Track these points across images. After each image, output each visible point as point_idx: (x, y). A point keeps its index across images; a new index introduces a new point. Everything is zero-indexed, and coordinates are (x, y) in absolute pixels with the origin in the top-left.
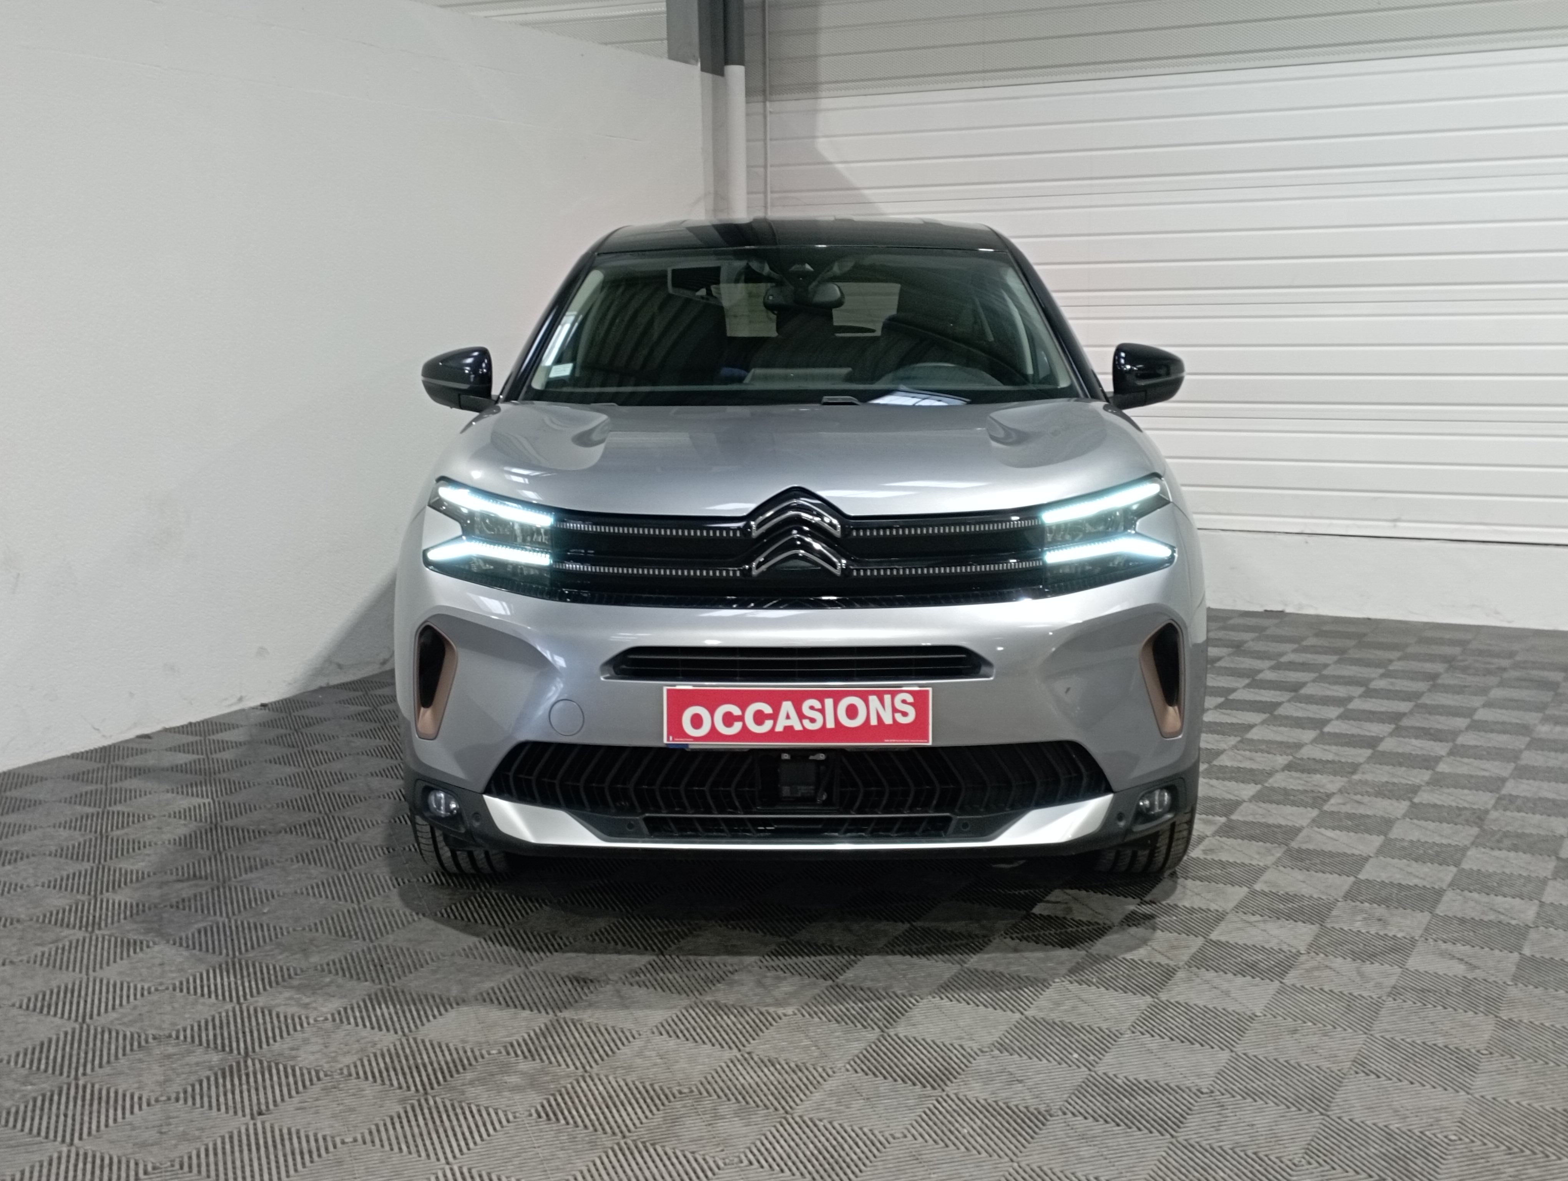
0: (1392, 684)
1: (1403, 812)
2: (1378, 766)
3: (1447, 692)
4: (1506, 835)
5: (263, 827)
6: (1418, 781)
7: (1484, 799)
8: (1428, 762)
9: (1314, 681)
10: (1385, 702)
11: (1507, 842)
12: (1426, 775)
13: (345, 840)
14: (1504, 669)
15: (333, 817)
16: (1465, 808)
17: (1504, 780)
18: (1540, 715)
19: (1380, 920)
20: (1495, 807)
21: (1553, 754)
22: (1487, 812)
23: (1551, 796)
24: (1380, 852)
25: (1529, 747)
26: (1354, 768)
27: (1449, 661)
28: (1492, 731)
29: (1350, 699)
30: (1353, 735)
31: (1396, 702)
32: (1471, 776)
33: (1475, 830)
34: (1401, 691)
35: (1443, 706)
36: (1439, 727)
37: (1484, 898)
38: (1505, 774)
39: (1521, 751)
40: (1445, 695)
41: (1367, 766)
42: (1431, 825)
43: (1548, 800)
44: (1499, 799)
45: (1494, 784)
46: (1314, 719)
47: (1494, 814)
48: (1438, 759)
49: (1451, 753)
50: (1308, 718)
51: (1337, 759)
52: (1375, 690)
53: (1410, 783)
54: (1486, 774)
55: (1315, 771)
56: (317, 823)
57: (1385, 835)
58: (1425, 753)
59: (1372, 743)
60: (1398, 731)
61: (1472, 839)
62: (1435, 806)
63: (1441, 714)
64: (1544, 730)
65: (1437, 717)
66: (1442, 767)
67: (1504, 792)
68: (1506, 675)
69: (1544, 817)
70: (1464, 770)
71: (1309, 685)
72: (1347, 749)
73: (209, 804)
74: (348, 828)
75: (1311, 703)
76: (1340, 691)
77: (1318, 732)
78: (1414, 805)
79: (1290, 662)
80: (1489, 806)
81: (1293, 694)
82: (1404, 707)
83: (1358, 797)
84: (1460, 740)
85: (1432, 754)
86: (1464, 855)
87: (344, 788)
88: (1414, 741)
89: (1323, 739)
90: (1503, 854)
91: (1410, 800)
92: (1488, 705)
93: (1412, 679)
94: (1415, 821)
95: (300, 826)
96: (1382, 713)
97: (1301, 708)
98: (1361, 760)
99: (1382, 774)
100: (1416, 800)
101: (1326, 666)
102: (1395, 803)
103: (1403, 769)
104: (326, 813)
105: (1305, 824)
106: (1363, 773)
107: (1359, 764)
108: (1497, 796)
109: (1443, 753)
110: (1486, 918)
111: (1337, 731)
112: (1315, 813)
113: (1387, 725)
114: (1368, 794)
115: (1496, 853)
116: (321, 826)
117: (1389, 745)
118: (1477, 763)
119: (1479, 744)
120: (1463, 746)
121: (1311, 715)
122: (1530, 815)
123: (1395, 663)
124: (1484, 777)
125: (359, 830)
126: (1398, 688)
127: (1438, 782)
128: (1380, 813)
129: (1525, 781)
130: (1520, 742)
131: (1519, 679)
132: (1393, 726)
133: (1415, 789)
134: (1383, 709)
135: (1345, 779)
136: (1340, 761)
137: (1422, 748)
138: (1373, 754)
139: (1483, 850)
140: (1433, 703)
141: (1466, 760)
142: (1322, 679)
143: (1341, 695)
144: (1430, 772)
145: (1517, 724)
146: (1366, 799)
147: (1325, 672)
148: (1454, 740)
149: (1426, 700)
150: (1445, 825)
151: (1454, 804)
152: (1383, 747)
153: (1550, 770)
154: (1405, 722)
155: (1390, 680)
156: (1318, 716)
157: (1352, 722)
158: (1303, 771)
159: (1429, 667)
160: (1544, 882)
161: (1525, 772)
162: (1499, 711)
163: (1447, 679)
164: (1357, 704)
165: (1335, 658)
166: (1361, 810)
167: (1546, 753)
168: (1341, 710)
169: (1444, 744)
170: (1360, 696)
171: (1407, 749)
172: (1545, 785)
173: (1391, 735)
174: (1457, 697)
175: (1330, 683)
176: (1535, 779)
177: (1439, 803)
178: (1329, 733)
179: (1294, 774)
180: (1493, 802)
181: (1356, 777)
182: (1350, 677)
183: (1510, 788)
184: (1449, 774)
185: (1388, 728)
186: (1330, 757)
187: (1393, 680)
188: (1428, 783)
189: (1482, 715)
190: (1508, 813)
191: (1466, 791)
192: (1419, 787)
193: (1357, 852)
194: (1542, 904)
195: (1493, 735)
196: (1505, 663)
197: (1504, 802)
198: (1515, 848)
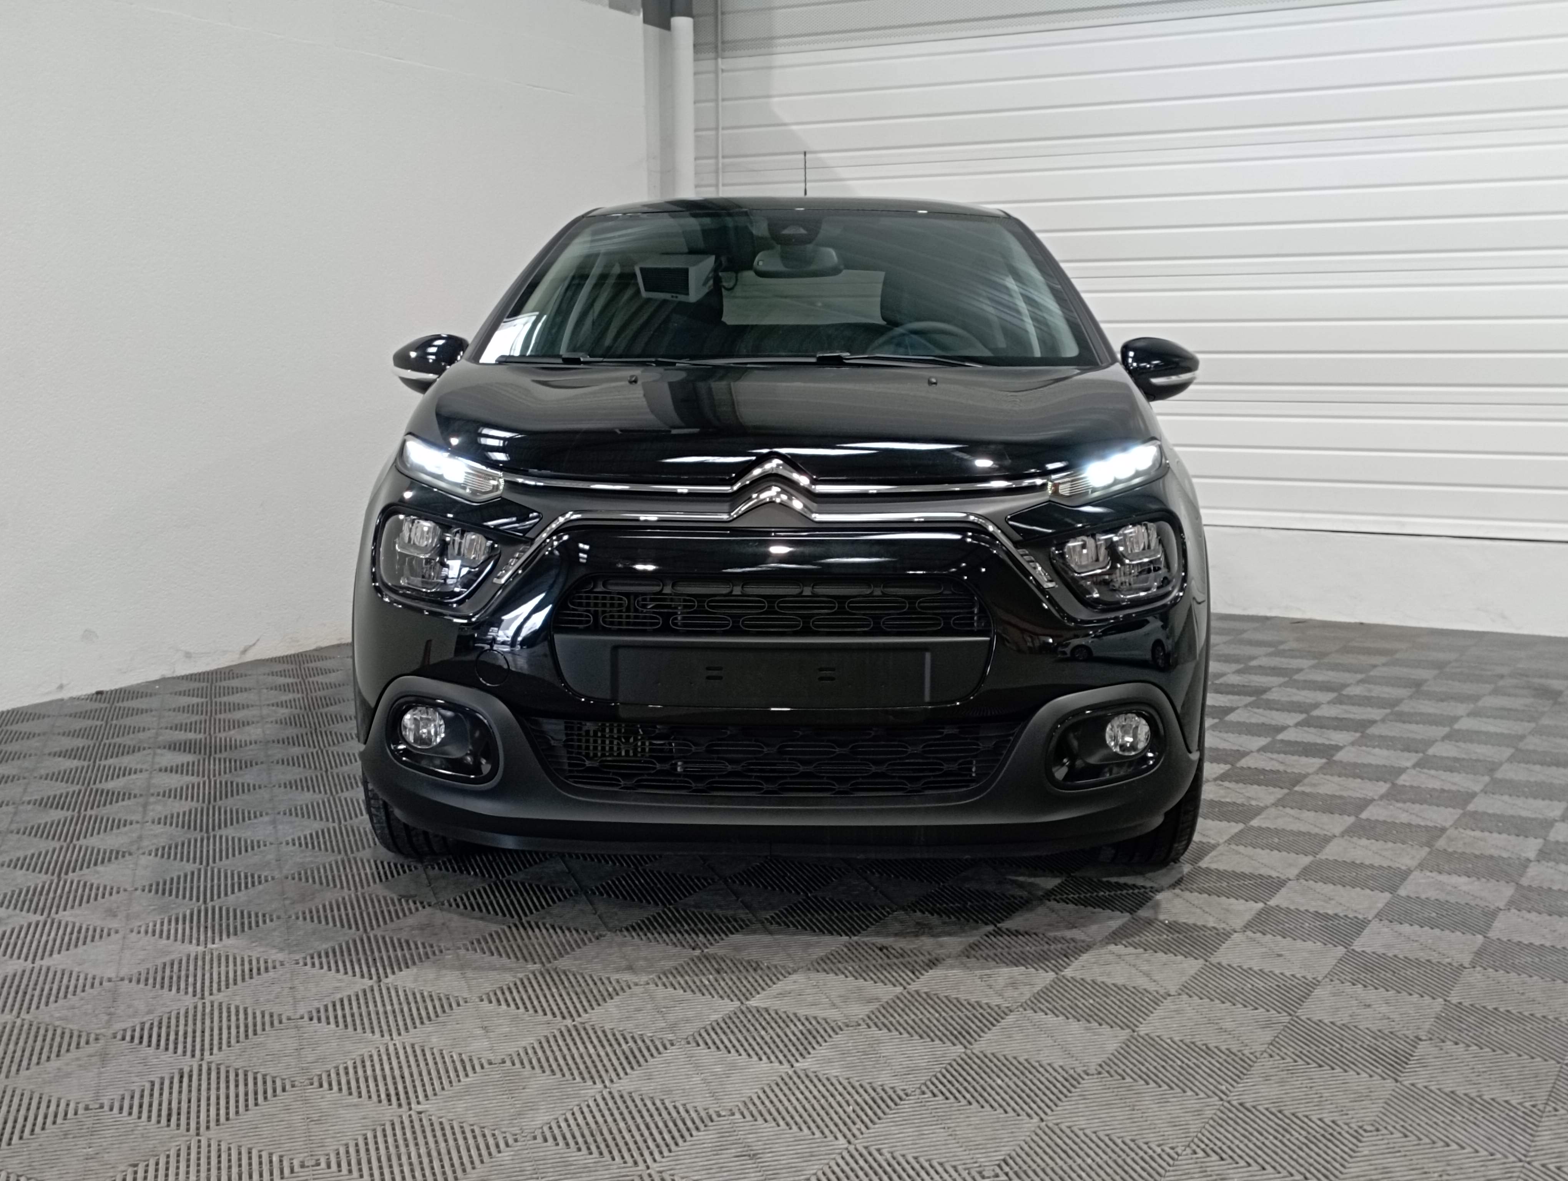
0: (1370, 691)
1: (1343, 828)
2: (1329, 777)
3: (1430, 700)
4: (1461, 856)
6: (1370, 794)
7: (1444, 816)
8: (1388, 774)
9: (1281, 686)
10: (1356, 709)
11: (1460, 866)
12: (1383, 787)
14: (1502, 677)
16: (1418, 826)
17: (1473, 795)
18: (1532, 725)
20: (1455, 825)
21: (1538, 768)
22: (1443, 830)
23: (1524, 814)
24: (1303, 874)
25: (1511, 759)
26: (1300, 779)
27: (1440, 667)
28: (1472, 741)
29: (1316, 706)
30: (1309, 744)
31: (1369, 709)
32: (1435, 790)
33: (1425, 851)
34: (1378, 698)
35: (1421, 714)
36: (1412, 736)
37: (1416, 931)
38: (1477, 788)
39: (1501, 763)
40: (1426, 702)
46: (1270, 725)
48: (1401, 771)
54: (1454, 788)
59: (1327, 751)
67: (1471, 807)
68: (1501, 683)
72: (1297, 758)
75: (1271, 709)
76: (1308, 697)
77: (1269, 739)
78: (1359, 821)
80: (1449, 824)
81: (1253, 699)
82: (1375, 713)
83: (1294, 812)
84: (1432, 750)
85: (1395, 765)
92: (1472, 714)
93: (1393, 685)
98: (1310, 771)
105: (1221, 841)
107: (1306, 776)
126: (1373, 694)
127: (1396, 794)
136: (1285, 772)
147: (1296, 677)
148: (1423, 752)
149: (1405, 707)
154: (1373, 730)
156: (1273, 723)
173: (1353, 744)
175: (1298, 689)
178: (1282, 741)
182: (1323, 682)
183: (1479, 804)
187: (1372, 686)
188: (1382, 797)
189: (1465, 724)
192: (1372, 800)
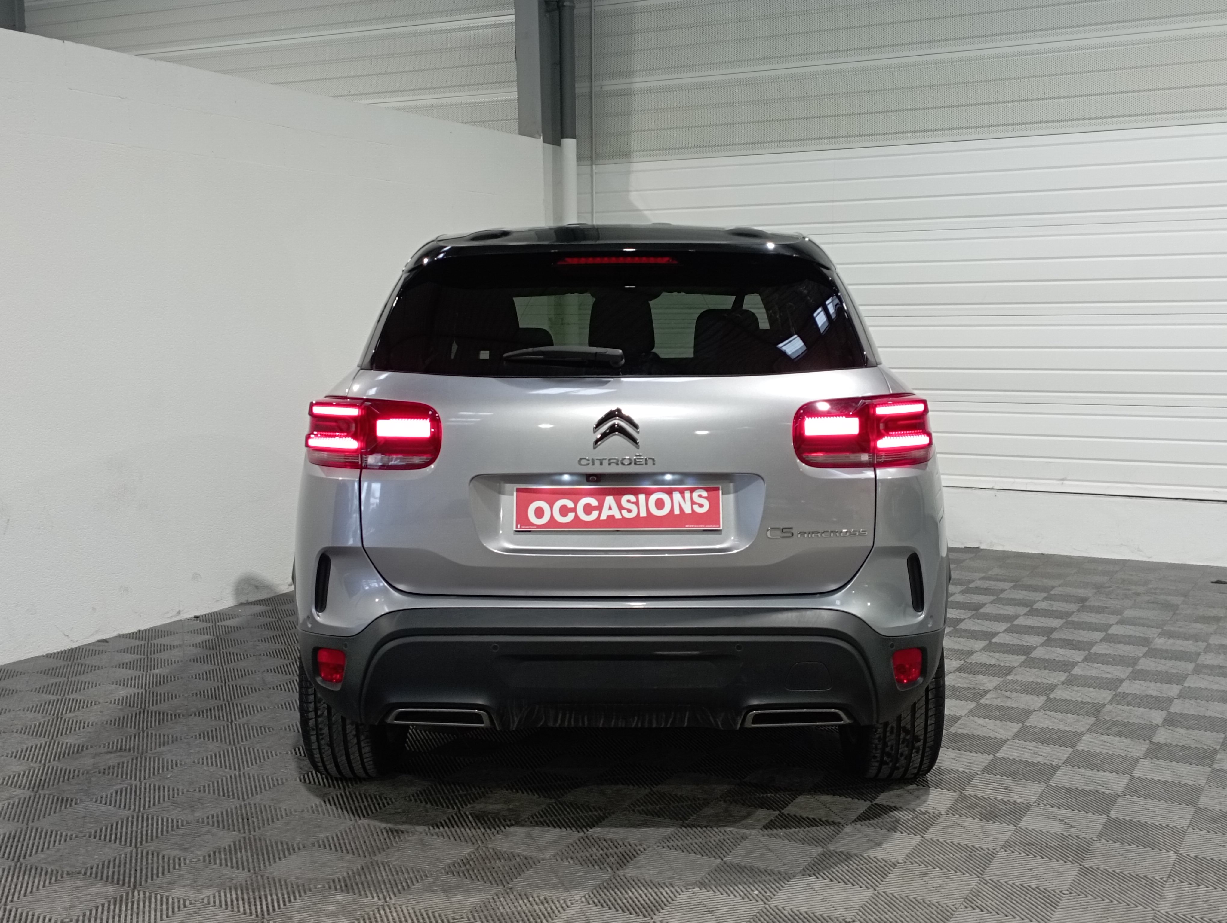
1: (1040, 705)
2: (1028, 669)
3: (1091, 612)
4: (1115, 723)
5: (179, 711)
7: (1103, 696)
9: (991, 602)
10: (1043, 619)
11: (1115, 729)
13: (239, 721)
15: (233, 704)
16: (1088, 703)
18: (1159, 630)
19: (1006, 789)
20: (1110, 702)
23: (1155, 694)
24: (1016, 736)
26: (1010, 670)
27: (1099, 588)
28: (1120, 643)
30: (1013, 645)
31: (1052, 620)
32: (1098, 678)
33: (1092, 720)
34: (1057, 611)
35: (1086, 623)
36: (1080, 639)
37: (1088, 773)
38: (1123, 676)
39: (1139, 659)
40: (1089, 614)
41: (1019, 669)
42: (1059, 716)
43: (1152, 696)
44: (1115, 695)
45: (1113, 684)
46: (986, 632)
47: (1108, 708)
48: (1075, 664)
49: (1085, 659)
50: (982, 631)
51: (997, 663)
52: (1037, 610)
53: (1049, 682)
54: (1109, 676)
55: (979, 673)
56: (220, 708)
57: (1023, 722)
58: (1066, 659)
60: (1049, 643)
61: (1088, 727)
62: (1065, 700)
63: (1083, 629)
64: (1160, 642)
65: (1081, 631)
66: (1077, 671)
68: (1139, 599)
69: (1147, 710)
70: (1093, 673)
71: (987, 606)
72: (1006, 655)
73: (142, 693)
74: (242, 712)
75: (986, 619)
76: (1010, 610)
77: (987, 642)
78: (1049, 699)
79: (976, 587)
80: (1106, 702)
81: (974, 612)
82: (1056, 623)
83: (1008, 694)
84: (1094, 650)
85: (1071, 660)
86: (1080, 739)
87: (245, 682)
88: (1059, 650)
89: (991, 647)
90: (1110, 738)
91: (1047, 695)
92: (1121, 622)
93: (1067, 601)
94: (1048, 713)
95: (207, 710)
96: (1039, 627)
97: (978, 623)
98: (1016, 664)
99: (1029, 675)
100: (1051, 696)
101: (1003, 591)
102: (1035, 698)
103: (1047, 671)
104: (228, 701)
105: (963, 715)
106: (1016, 675)
107: (1014, 668)
108: (1114, 693)
109: (1079, 659)
110: (1087, 788)
111: (1002, 642)
112: (972, 705)
113: (1041, 637)
114: (1016, 691)
115: (1105, 738)
116: (222, 711)
117: (1039, 653)
118: (1103, 667)
119: (1108, 652)
120: (1096, 654)
121: (984, 629)
122: (1136, 708)
123: (1056, 589)
124: (1106, 678)
125: (250, 714)
127: (1071, 682)
128: (1022, 706)
129: (1137, 682)
130: (1140, 651)
131: (1148, 602)
132: (1045, 638)
133: (1052, 688)
134: (1040, 625)
135: (1001, 679)
136: (1000, 665)
137: (1064, 656)
138: (1026, 659)
139: (1095, 735)
140: (1080, 620)
141: (1096, 665)
142: (999, 601)
143: (1011, 614)
144: (1067, 674)
145: (1140, 637)
146: (1014, 695)
147: (1001, 596)
148: (1089, 649)
149: (1074, 618)
150: (1070, 716)
151: (1080, 699)
152: (1035, 654)
153: (1158, 673)
155: (1049, 602)
156: (989, 630)
157: (1015, 635)
158: (969, 673)
159: (1081, 592)
160: (1137, 760)
161: (1138, 675)
162: (1128, 627)
163: (1093, 602)
164: (1021, 621)
165: (1012, 584)
166: (1009, 703)
167: (1157, 660)
168: (1009, 625)
169: (1082, 652)
170: (1025, 614)
171: (1053, 656)
172: (1152, 685)
173: (1042, 645)
174: (1099, 616)
175: (1003, 605)
176: (1145, 680)
177: (1069, 698)
178: (995, 643)
179: (962, 675)
180: (1109, 698)
181: (1009, 678)
182: (1020, 599)
183: (1125, 687)
184: (1081, 676)
185: (1041, 639)
186: (993, 662)
187: (1053, 602)
189: (1116, 630)
190: (1120, 707)
191: (1091, 689)
192: (1056, 686)
193: (999, 736)
194: (1132, 778)
195: (1120, 646)
196: (1140, 589)
197: (1118, 698)
198: (1120, 734)
